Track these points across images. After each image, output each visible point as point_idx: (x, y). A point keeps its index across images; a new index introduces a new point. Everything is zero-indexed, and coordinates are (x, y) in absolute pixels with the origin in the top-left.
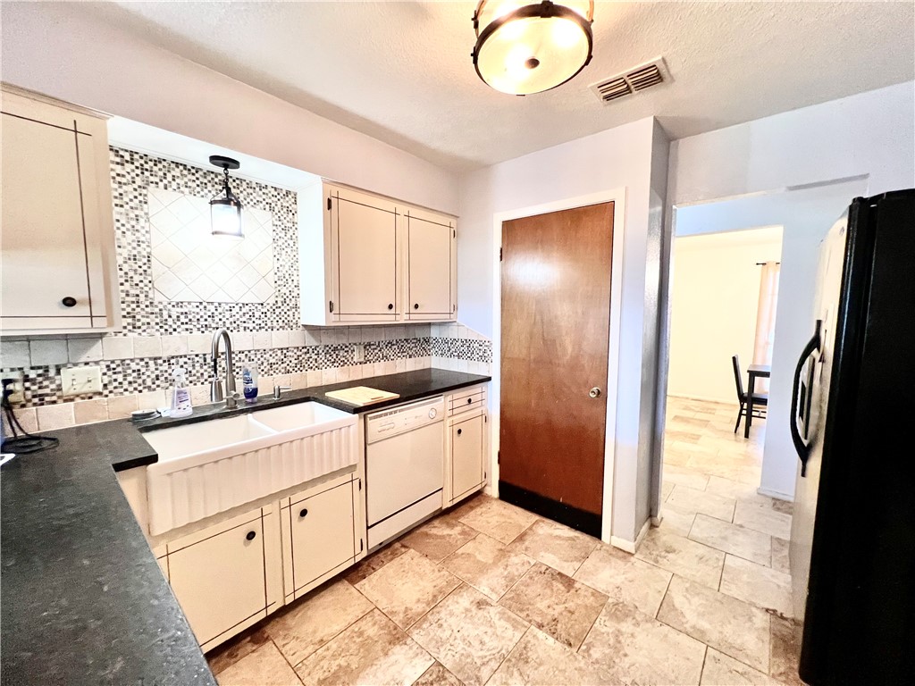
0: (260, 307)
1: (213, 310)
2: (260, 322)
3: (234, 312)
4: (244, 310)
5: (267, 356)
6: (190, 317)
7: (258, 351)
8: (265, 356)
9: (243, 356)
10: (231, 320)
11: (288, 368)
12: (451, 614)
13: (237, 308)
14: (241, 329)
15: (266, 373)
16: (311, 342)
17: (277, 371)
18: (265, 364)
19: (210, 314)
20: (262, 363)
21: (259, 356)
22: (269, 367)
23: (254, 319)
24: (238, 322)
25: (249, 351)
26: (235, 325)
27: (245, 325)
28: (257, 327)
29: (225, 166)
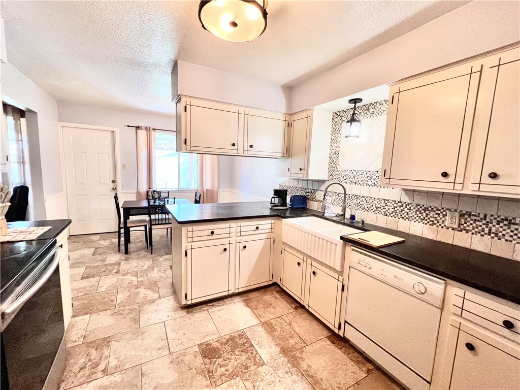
0: (376, 173)
1: (355, 174)
2: (374, 182)
3: (363, 176)
4: (368, 175)
5: (376, 202)
6: (347, 177)
7: (371, 198)
8: (374, 202)
9: (363, 199)
10: (362, 179)
11: (387, 212)
13: (365, 173)
14: (365, 185)
15: (373, 211)
16: (406, 199)
17: (380, 213)
18: (374, 206)
19: (354, 176)
20: (373, 205)
21: (371, 201)
22: (375, 209)
23: (372, 180)
24: (364, 181)
25: (367, 197)
26: (363, 182)
27: (367, 183)
28: (373, 185)
29: (355, 103)
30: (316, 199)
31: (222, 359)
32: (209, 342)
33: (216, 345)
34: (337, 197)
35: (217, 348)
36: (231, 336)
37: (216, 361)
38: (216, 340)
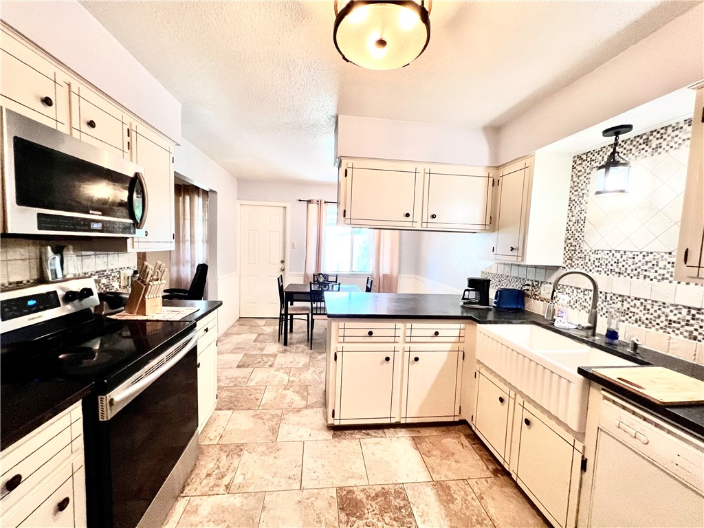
0: (667, 256)
1: (619, 257)
3: (636, 260)
4: (647, 259)
5: (667, 311)
6: (601, 262)
7: (656, 302)
8: (663, 310)
9: (638, 303)
10: (633, 267)
11: (695, 333)
13: (641, 256)
14: (641, 277)
15: (661, 328)
17: (677, 332)
18: (663, 318)
19: (615, 260)
20: (659, 317)
21: (656, 308)
22: (667, 323)
23: (656, 268)
24: (639, 270)
25: (646, 300)
26: (636, 272)
27: (645, 273)
28: (660, 278)
29: (617, 134)
30: (542, 296)
31: (364, 522)
32: (352, 488)
33: (361, 496)
34: (581, 295)
35: (361, 501)
36: (383, 489)
37: (355, 522)
38: (361, 488)
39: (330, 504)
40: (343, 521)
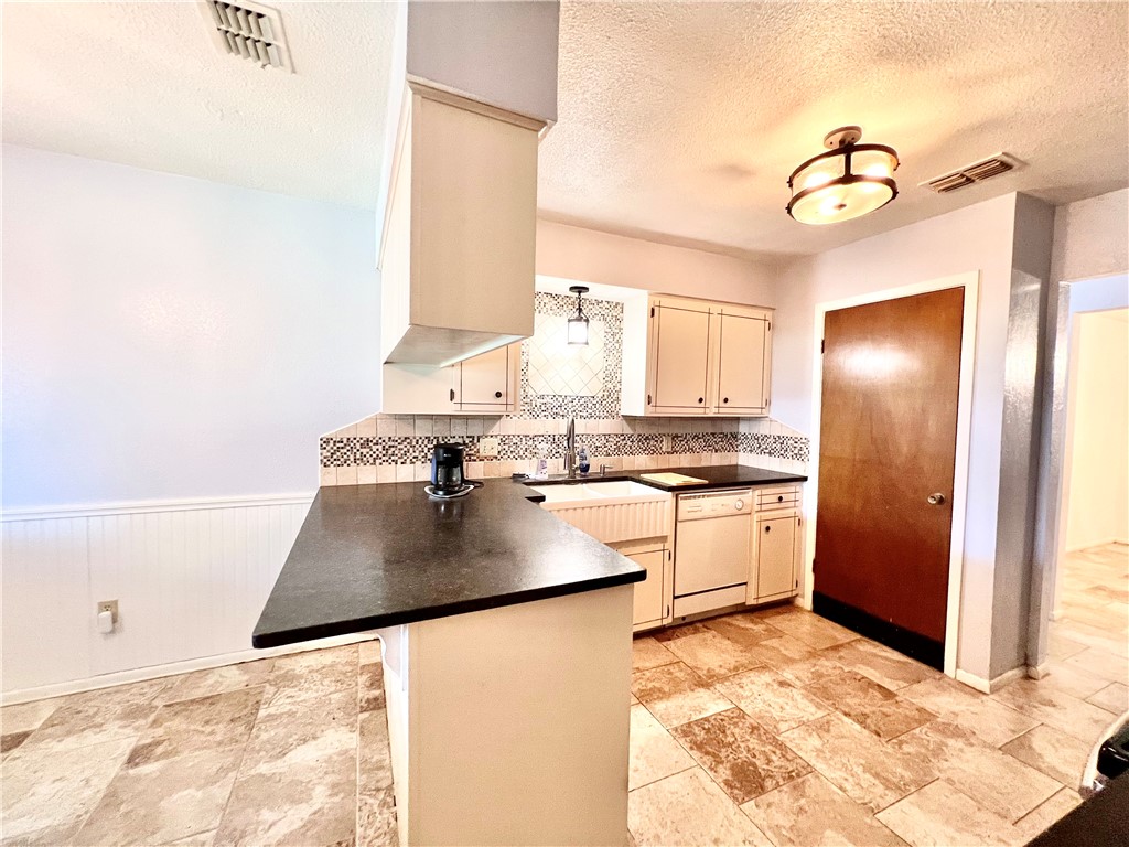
0: (592, 399)
1: (562, 402)
2: (590, 411)
3: (574, 403)
4: (581, 402)
6: (548, 406)
7: (589, 435)
8: (593, 440)
9: (578, 439)
10: (572, 409)
12: (753, 683)
13: (577, 400)
16: (628, 430)
17: (601, 453)
19: (559, 404)
20: (591, 446)
21: (589, 440)
22: (595, 449)
23: (587, 409)
24: (576, 412)
25: (583, 435)
26: (574, 414)
28: (589, 416)
29: (580, 293)
31: (754, 760)
32: (722, 785)
33: (725, 772)
35: (732, 768)
36: (692, 748)
38: (712, 774)
39: (769, 805)
40: (774, 782)
